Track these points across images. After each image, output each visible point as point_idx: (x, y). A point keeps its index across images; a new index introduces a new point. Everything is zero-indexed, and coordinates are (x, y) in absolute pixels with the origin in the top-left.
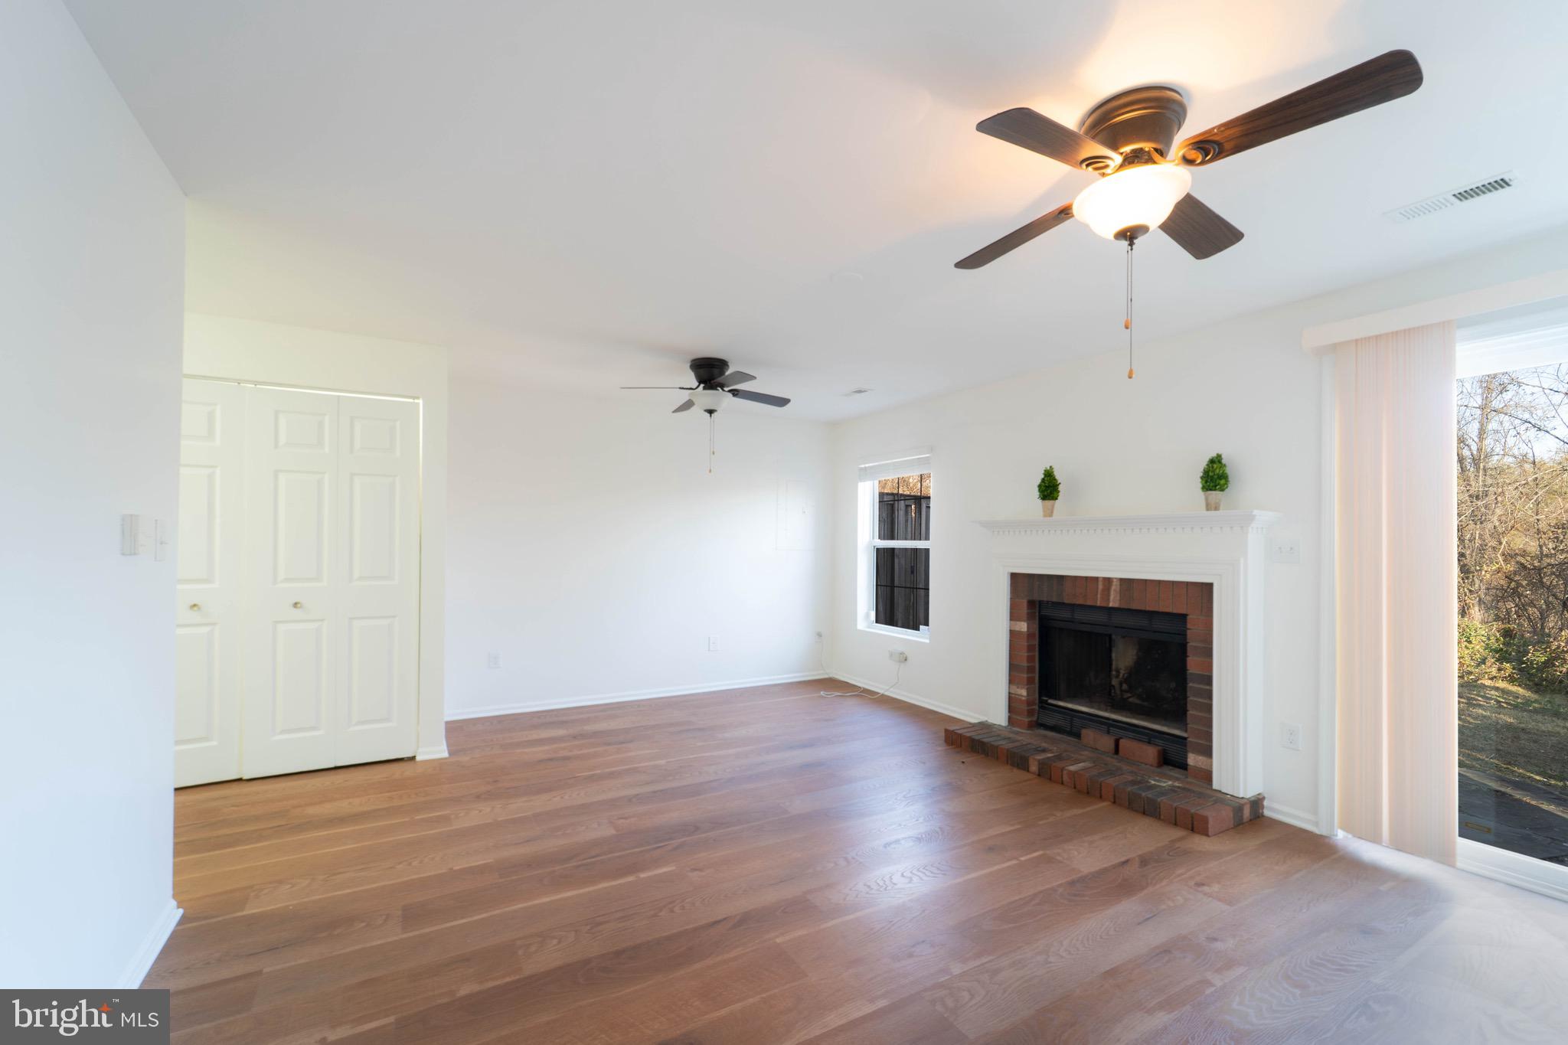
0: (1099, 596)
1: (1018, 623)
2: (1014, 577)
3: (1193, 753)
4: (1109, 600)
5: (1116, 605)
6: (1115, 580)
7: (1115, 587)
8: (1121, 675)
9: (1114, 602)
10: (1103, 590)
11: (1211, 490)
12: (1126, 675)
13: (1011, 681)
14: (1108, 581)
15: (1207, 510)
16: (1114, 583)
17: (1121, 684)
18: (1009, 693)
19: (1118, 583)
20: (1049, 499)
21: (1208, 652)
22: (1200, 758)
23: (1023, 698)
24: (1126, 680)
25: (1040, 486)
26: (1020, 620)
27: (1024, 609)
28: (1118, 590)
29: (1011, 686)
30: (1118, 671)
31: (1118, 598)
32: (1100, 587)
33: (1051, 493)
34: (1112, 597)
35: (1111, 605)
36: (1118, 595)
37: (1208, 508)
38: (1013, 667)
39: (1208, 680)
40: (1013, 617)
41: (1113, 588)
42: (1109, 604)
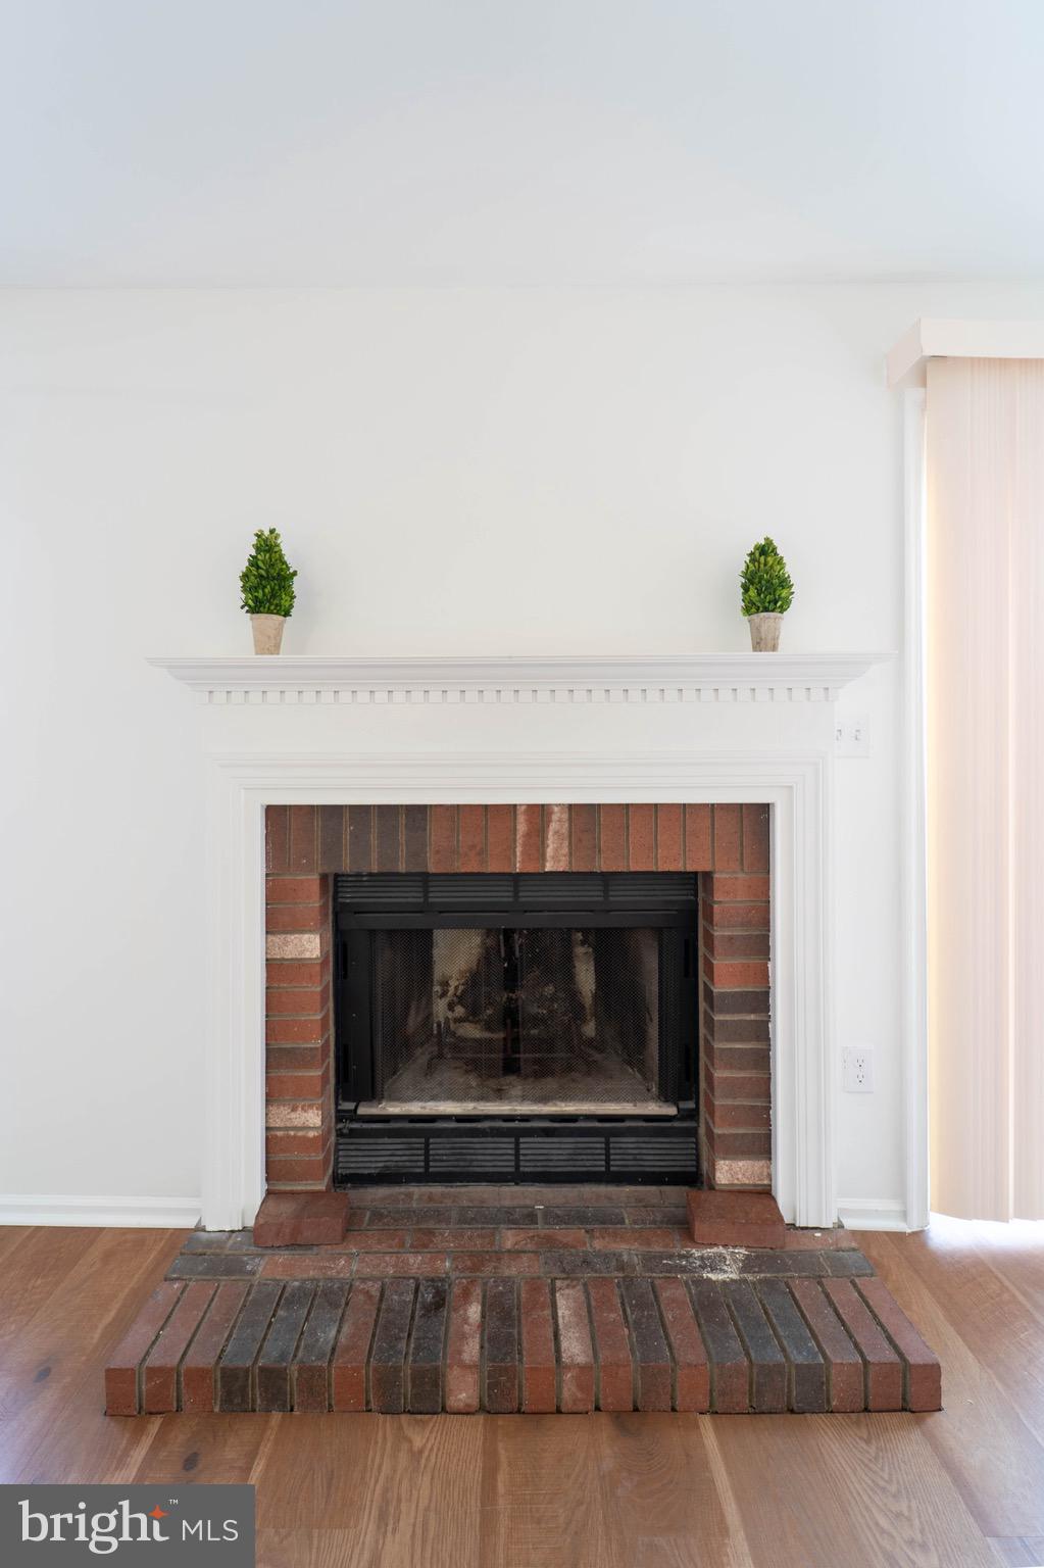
0: (519, 850)
1: (291, 937)
2: (278, 818)
3: (724, 1159)
4: (543, 855)
5: (562, 867)
6: (556, 809)
7: (557, 825)
8: (451, 990)
9: (556, 858)
10: (528, 835)
11: (766, 610)
12: (461, 988)
13: (274, 1094)
14: (540, 813)
15: (755, 650)
16: (555, 817)
17: (451, 1007)
18: (268, 1129)
19: (565, 816)
20: (270, 612)
21: (760, 945)
22: (741, 1164)
23: (311, 1134)
24: (461, 999)
25: (245, 577)
26: (299, 929)
27: (311, 899)
28: (565, 829)
29: (273, 1109)
30: (445, 984)
31: (565, 850)
32: (522, 827)
33: (273, 595)
34: (550, 852)
35: (549, 867)
36: (566, 843)
37: (758, 645)
38: (278, 1057)
39: (760, 1001)
40: (275, 923)
41: (553, 826)
42: (544, 866)
